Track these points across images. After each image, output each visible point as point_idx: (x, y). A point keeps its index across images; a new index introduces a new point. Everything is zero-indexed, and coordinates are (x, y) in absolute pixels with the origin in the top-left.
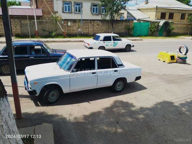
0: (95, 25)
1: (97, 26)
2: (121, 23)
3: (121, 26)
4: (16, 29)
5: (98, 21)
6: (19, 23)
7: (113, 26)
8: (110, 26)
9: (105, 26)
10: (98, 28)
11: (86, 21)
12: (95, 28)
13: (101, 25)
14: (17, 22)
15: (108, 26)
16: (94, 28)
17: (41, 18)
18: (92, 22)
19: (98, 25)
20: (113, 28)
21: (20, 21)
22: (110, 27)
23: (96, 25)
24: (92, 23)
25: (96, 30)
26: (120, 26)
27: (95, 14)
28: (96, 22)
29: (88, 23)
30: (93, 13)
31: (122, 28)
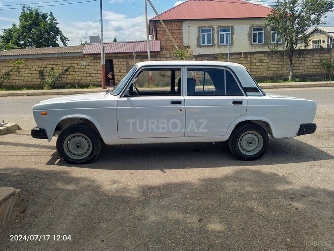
0: (254, 61)
1: (260, 64)
2: (309, 56)
3: (311, 61)
4: (121, 74)
5: (261, 55)
6: (125, 66)
7: (291, 61)
8: (285, 63)
9: (274, 63)
10: (261, 67)
11: (237, 56)
12: (255, 67)
13: (268, 61)
14: (122, 63)
15: (282, 63)
16: (252, 67)
17: (158, 56)
18: (249, 56)
19: (261, 61)
20: (291, 64)
21: (126, 62)
22: (287, 64)
23: (257, 61)
24: (249, 59)
25: (257, 70)
26: (308, 61)
27: (257, 44)
28: (257, 55)
29: (240, 59)
30: (253, 43)
31: (312, 64)
